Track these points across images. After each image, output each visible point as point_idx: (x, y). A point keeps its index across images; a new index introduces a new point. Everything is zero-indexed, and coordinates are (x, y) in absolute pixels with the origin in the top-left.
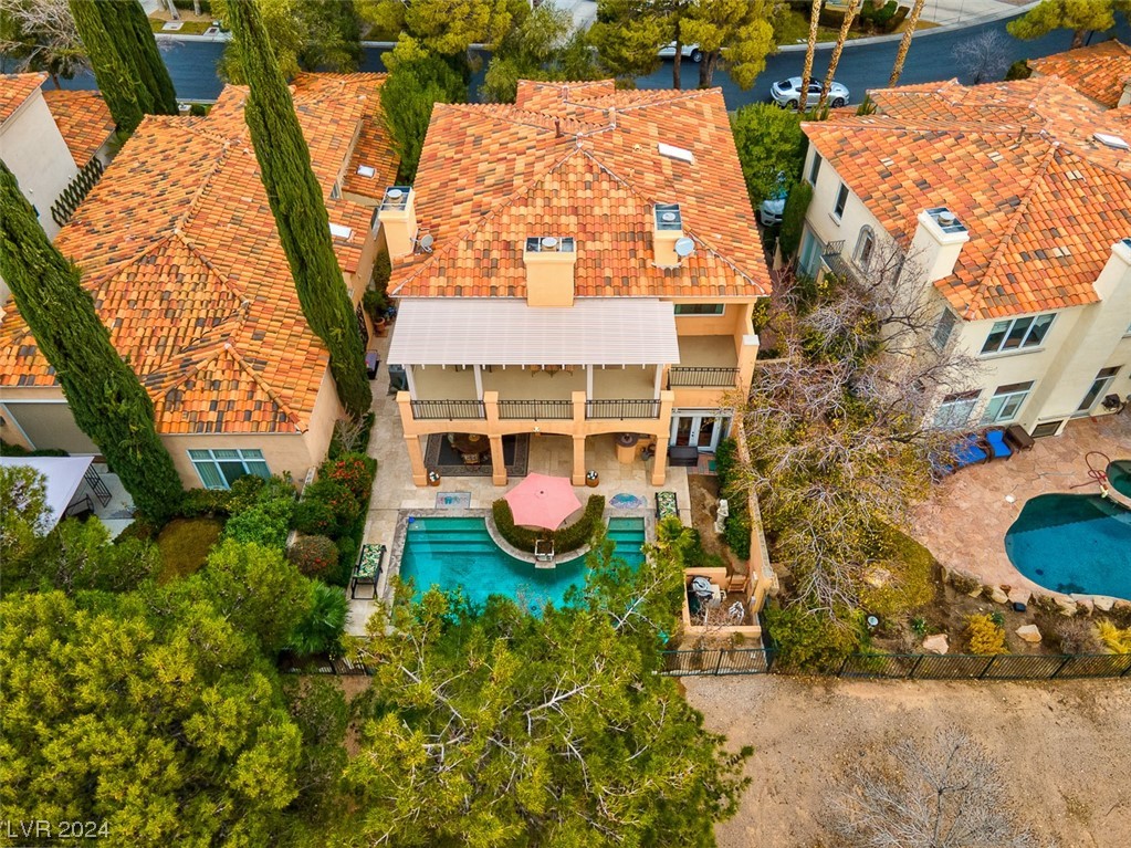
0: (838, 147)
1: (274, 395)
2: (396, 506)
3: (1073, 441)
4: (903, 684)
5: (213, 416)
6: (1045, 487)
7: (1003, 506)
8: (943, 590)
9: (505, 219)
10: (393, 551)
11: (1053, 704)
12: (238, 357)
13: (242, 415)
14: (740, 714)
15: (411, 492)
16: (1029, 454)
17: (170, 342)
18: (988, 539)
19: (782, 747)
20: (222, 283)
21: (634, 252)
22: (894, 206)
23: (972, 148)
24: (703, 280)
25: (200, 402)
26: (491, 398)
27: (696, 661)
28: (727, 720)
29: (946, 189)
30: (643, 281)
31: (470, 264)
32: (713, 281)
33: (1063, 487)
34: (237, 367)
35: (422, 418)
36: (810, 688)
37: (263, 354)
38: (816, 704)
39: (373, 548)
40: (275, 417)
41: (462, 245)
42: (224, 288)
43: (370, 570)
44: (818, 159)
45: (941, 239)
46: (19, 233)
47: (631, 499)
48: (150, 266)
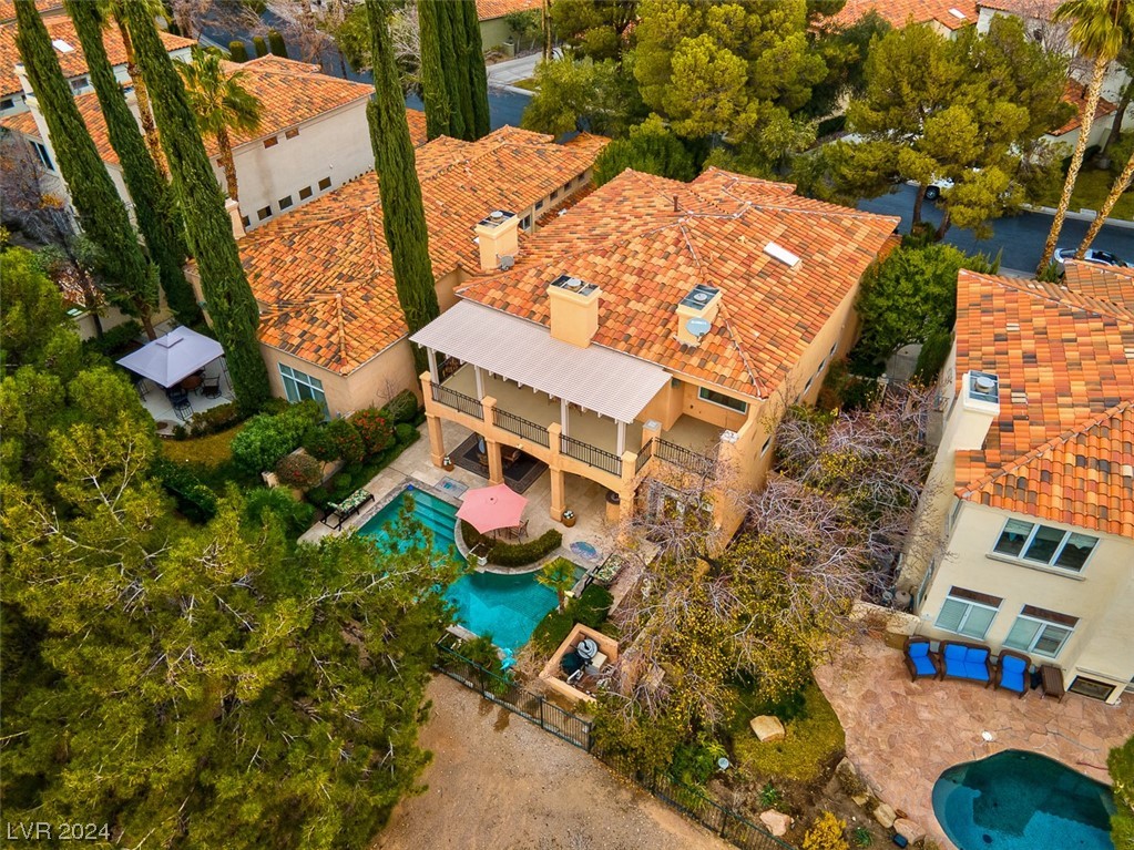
1: (343, 341)
2: (408, 472)
3: (1125, 720)
4: (712, 839)
5: (296, 341)
6: (1045, 746)
7: (973, 739)
8: (829, 780)
9: (580, 262)
10: (379, 503)
12: (339, 306)
13: (315, 347)
14: (538, 771)
15: (427, 467)
16: (1054, 706)
17: (312, 284)
18: (925, 760)
19: (553, 823)
20: (371, 253)
23: (1114, 338)
24: (710, 365)
25: (295, 328)
26: (488, 402)
27: (534, 705)
28: (523, 770)
29: (1051, 369)
30: (657, 348)
31: (528, 288)
32: (718, 369)
33: (1069, 758)
34: (334, 313)
35: (439, 401)
36: (619, 788)
37: (360, 311)
38: (613, 805)
40: (333, 357)
41: (533, 272)
43: (346, 506)
45: (964, 404)
46: (184, 154)
48: (337, 228)
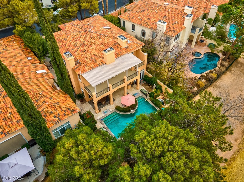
0: (128, 18)
1: (67, 107)
2: (97, 119)
5: (57, 119)
9: (90, 51)
10: (104, 127)
11: (213, 88)
12: (52, 104)
13: (63, 115)
15: (97, 115)
20: (31, 92)
21: (117, 47)
22: (147, 24)
23: (151, 11)
25: (51, 118)
26: (111, 85)
30: (124, 51)
31: (90, 62)
32: (135, 46)
34: (53, 106)
35: (98, 97)
37: (56, 101)
39: (101, 128)
40: (71, 111)
42: (32, 93)
44: (124, 22)
45: (164, 25)
47: (136, 94)
